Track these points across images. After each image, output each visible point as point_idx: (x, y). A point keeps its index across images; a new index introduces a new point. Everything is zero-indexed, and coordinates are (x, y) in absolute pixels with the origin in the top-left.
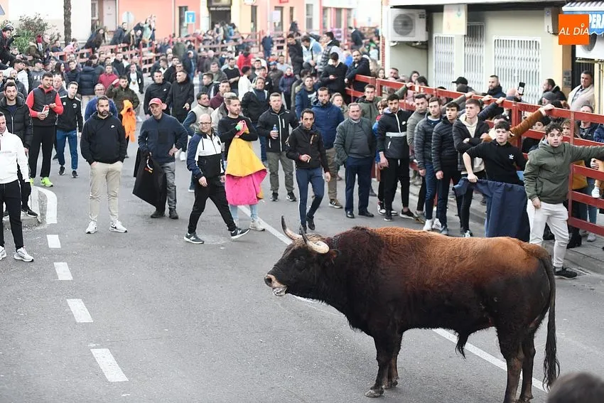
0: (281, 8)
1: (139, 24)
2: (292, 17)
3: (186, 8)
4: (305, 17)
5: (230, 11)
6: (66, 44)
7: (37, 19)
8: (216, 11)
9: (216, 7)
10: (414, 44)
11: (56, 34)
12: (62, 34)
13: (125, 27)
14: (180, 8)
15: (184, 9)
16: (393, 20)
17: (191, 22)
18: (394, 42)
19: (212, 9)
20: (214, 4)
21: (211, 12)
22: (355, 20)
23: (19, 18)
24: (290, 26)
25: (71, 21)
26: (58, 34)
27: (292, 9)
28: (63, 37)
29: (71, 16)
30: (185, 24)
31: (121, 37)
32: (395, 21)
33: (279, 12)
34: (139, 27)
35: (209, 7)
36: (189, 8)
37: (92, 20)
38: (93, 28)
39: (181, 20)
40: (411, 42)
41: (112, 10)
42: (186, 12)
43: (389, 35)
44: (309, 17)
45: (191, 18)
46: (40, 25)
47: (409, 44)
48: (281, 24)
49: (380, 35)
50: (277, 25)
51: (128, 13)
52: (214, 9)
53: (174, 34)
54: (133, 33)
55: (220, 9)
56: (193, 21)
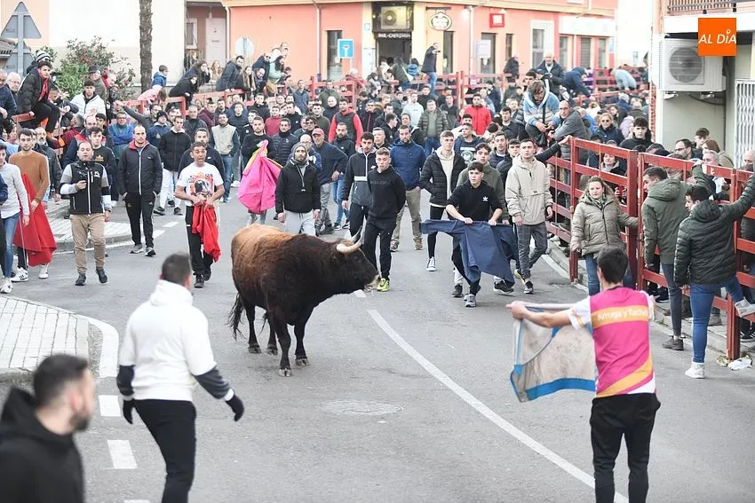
0: (494, 35)
1: (262, 58)
2: (509, 50)
3: (339, 33)
4: (531, 50)
5: (410, 39)
6: (144, 89)
7: (96, 47)
8: (388, 38)
9: (387, 32)
10: (702, 97)
11: (127, 71)
12: (137, 72)
13: (240, 62)
14: (329, 32)
15: (336, 34)
16: (670, 55)
17: (346, 56)
18: (670, 93)
19: (380, 35)
20: (384, 27)
21: (377, 40)
22: (612, 57)
23: (66, 45)
24: (505, 63)
25: (152, 51)
26: (131, 72)
27: (509, 37)
28: (139, 76)
29: (153, 43)
30: (337, 60)
31: (232, 78)
32: (672, 59)
33: (489, 42)
34: (262, 63)
35: (375, 33)
36: (343, 34)
37: (186, 51)
38: (186, 63)
39: (331, 53)
40: (698, 94)
41: (220, 35)
42: (339, 40)
43: (662, 79)
44: (537, 50)
45: (346, 49)
46: (100, 56)
47: (694, 96)
48: (492, 60)
49: (649, 81)
50: (485, 62)
51: (245, 40)
52: (384, 36)
53: (320, 75)
54: (249, 71)
55: (394, 36)
56: (350, 55)
